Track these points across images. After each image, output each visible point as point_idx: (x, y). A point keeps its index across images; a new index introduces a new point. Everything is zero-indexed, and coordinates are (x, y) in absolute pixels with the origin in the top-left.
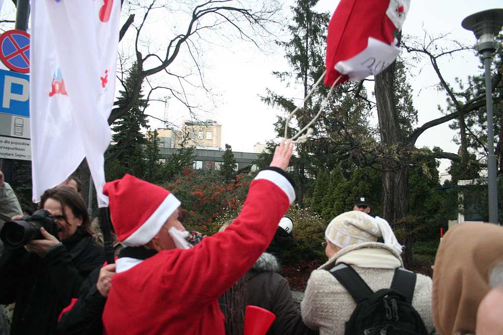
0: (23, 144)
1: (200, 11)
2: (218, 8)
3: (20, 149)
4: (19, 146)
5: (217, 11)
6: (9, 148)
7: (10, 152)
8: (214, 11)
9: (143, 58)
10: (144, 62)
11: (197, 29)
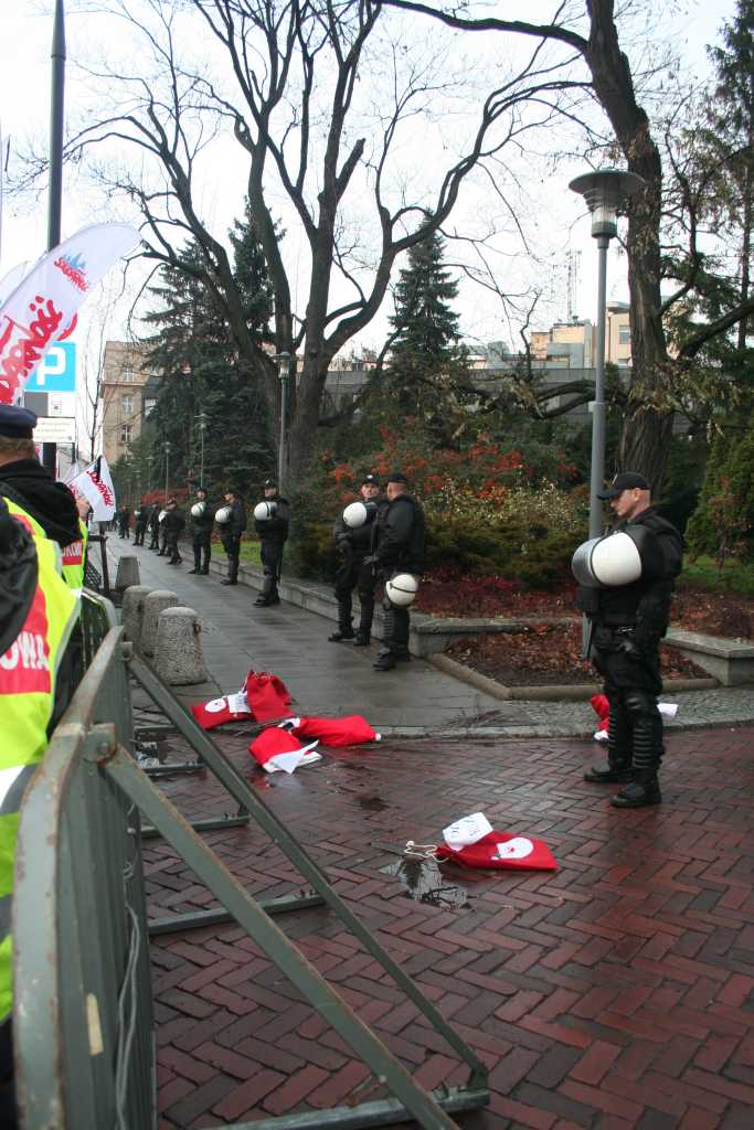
0: (64, 424)
1: (497, 104)
2: (534, 90)
3: (60, 431)
4: (58, 427)
5: (534, 96)
6: (47, 431)
7: (50, 434)
8: (526, 98)
9: (391, 218)
10: (394, 226)
11: (511, 135)
